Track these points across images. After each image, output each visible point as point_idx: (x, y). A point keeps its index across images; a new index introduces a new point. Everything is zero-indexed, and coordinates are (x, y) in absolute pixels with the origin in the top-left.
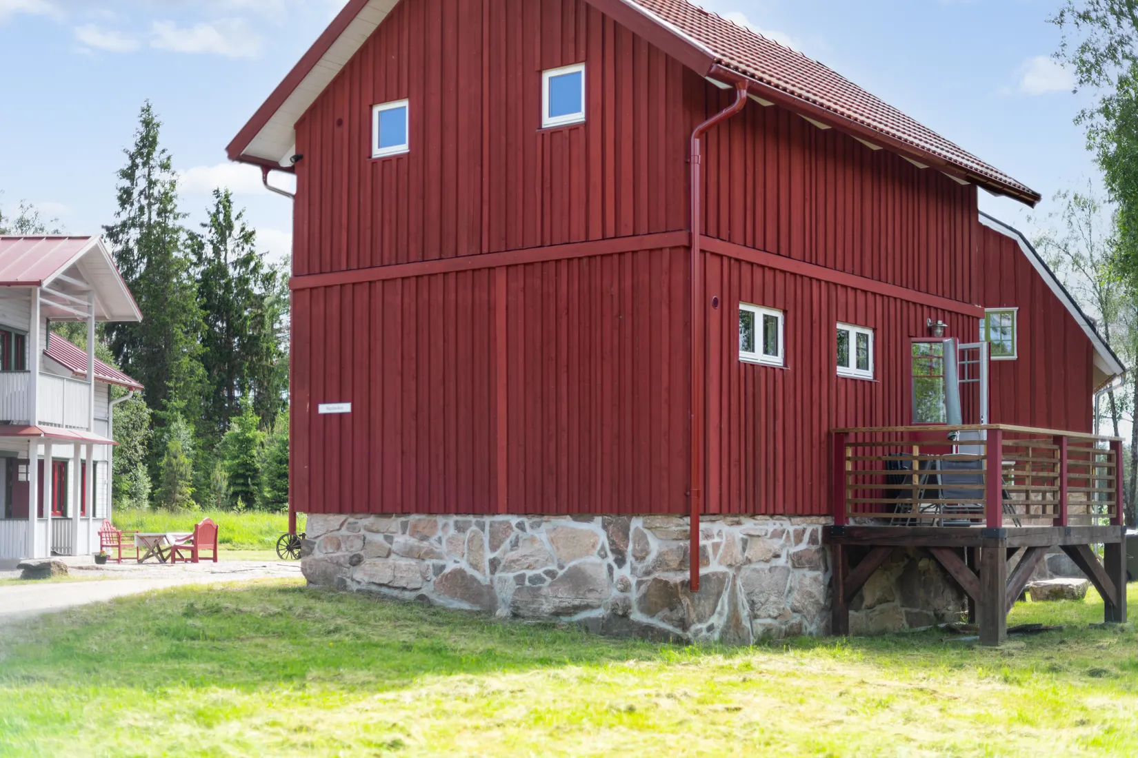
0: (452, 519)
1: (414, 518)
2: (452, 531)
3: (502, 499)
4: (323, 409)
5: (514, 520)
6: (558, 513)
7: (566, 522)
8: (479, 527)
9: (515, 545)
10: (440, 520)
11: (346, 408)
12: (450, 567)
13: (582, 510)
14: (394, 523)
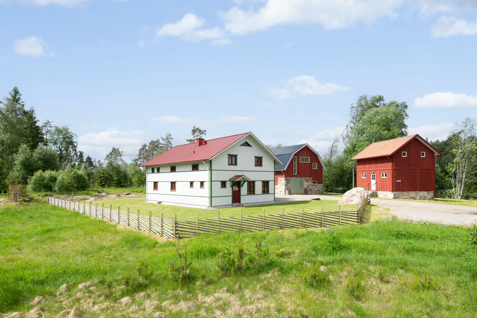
0: (412, 192)
1: (407, 192)
2: (412, 193)
3: (418, 190)
4: (397, 181)
5: (418, 192)
6: (422, 191)
7: (423, 192)
8: (414, 193)
9: (419, 194)
10: (410, 192)
11: (400, 181)
12: (412, 196)
13: (425, 191)
14: (405, 192)
